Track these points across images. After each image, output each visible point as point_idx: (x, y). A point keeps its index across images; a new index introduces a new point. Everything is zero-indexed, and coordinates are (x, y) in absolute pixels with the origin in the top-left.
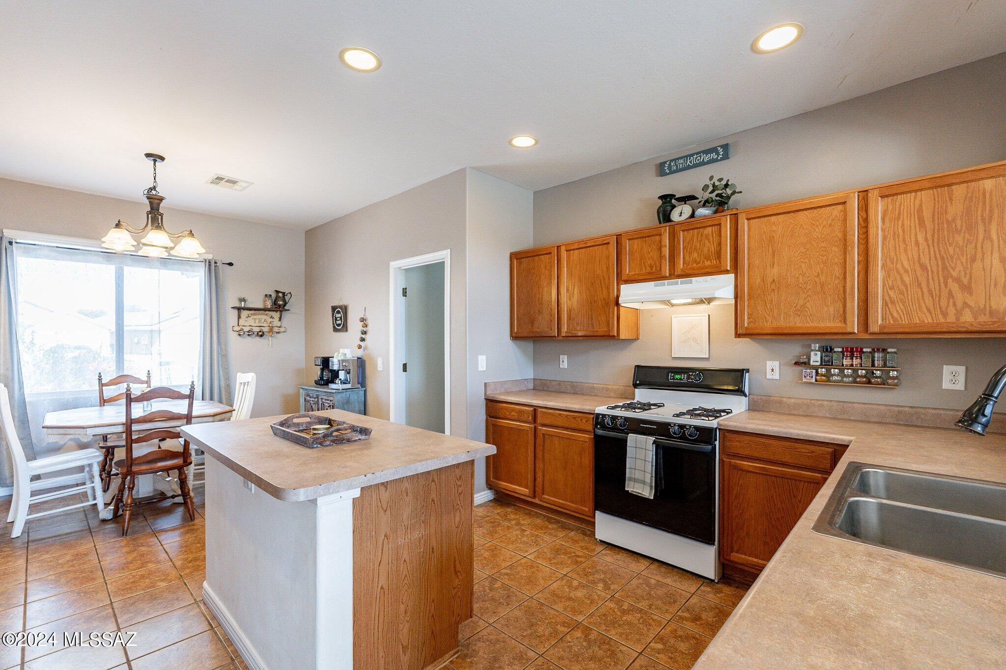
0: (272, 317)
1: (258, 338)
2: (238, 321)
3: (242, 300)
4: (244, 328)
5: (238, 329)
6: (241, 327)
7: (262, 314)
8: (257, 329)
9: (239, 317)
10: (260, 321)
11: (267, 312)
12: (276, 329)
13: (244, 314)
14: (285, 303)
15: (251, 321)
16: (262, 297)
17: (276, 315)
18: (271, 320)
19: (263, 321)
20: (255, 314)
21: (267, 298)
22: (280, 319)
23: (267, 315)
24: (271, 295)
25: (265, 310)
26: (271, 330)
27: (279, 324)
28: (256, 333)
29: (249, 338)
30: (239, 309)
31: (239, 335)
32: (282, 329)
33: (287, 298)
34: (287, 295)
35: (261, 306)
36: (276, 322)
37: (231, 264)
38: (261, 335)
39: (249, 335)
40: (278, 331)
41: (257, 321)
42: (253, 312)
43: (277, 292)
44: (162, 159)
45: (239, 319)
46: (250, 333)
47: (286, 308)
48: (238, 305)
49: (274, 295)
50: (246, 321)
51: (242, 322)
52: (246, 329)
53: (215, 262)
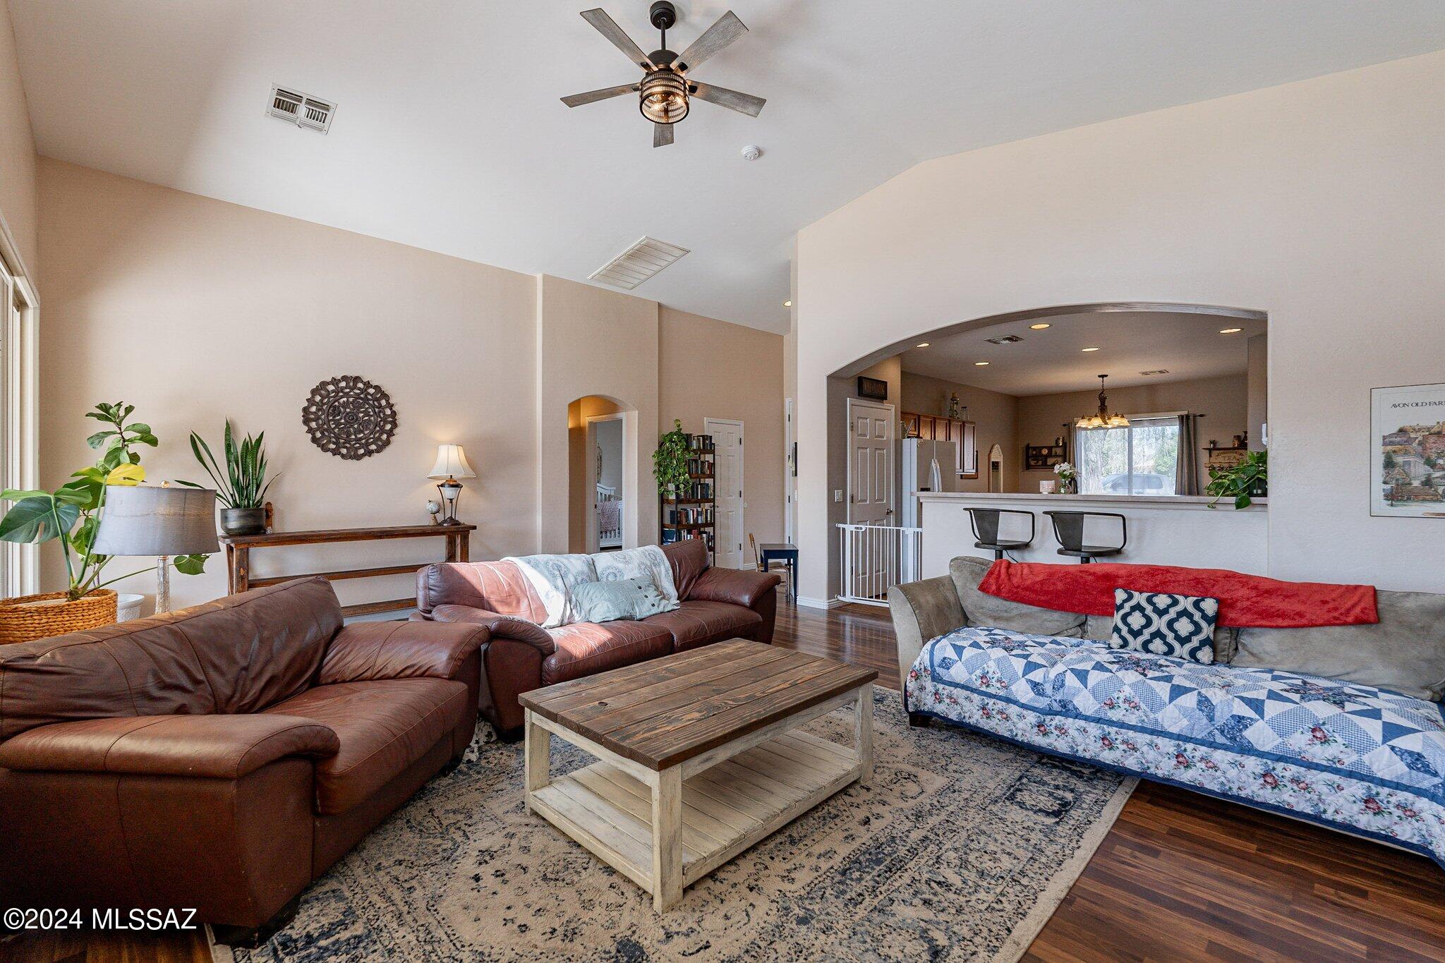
0: (1241, 455)
2: (1210, 459)
3: (1214, 442)
4: (1213, 464)
5: (1209, 465)
6: (1211, 464)
8: (1227, 465)
9: (1210, 456)
10: (1229, 458)
11: (1237, 451)
13: (1215, 453)
15: (1221, 459)
16: (1232, 437)
17: (1246, 453)
19: (1232, 458)
20: (1224, 453)
21: (1235, 439)
23: (1236, 453)
24: (1239, 436)
25: (1234, 449)
30: (1210, 450)
31: (1209, 470)
35: (1231, 445)
37: (1201, 416)
41: (1226, 459)
42: (1222, 451)
44: (1106, 376)
46: (1220, 468)
48: (1208, 446)
49: (1243, 435)
50: (1216, 459)
51: (1213, 460)
52: (1215, 465)
53: (1188, 416)
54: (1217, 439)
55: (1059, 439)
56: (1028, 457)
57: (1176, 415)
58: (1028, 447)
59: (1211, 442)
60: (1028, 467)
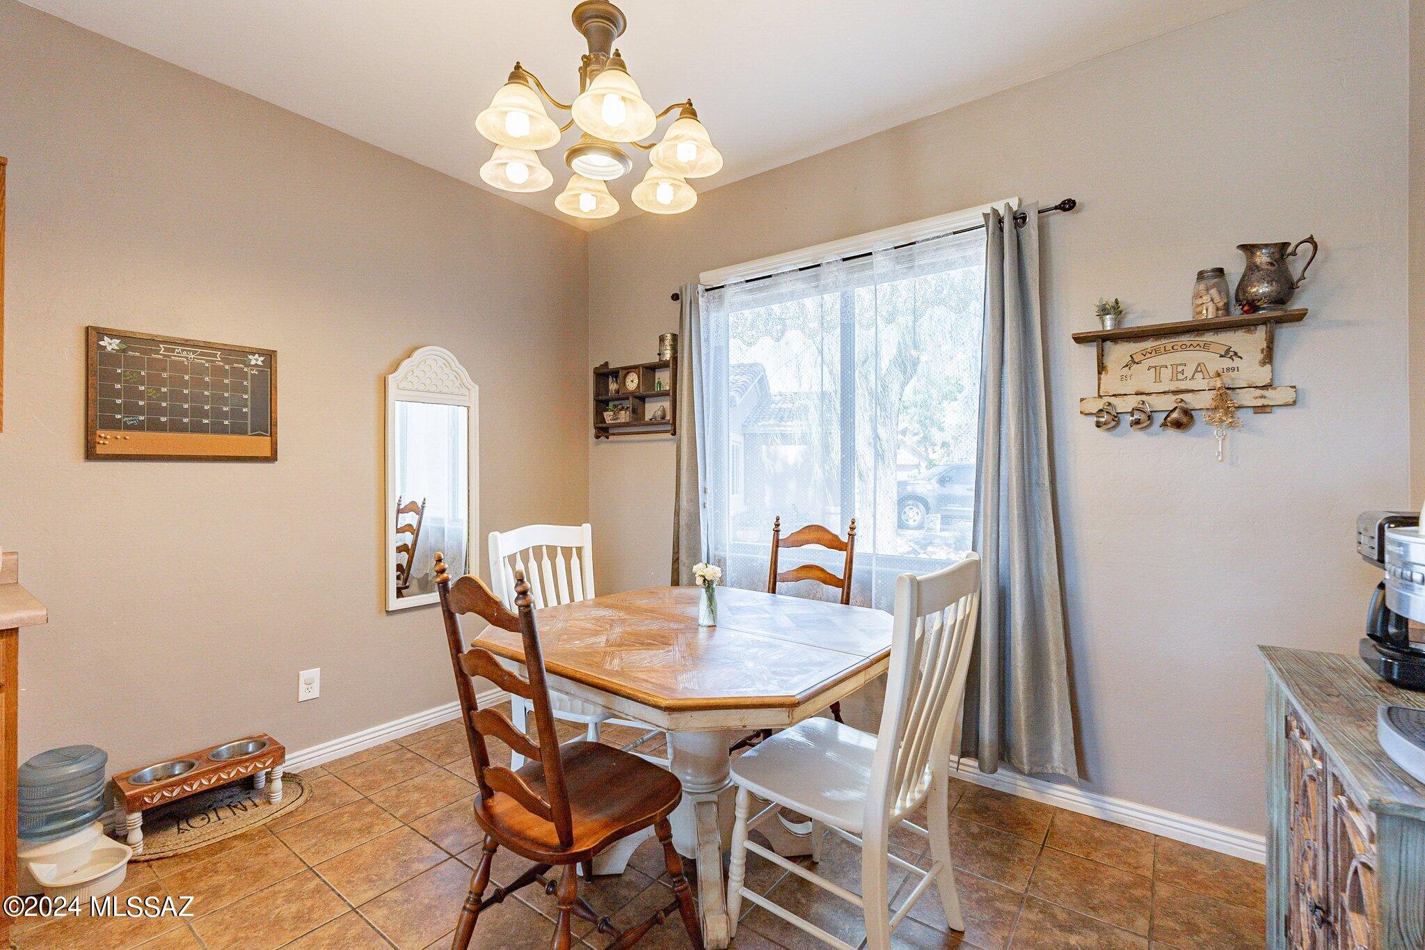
0: (1229, 353)
1: (1172, 433)
2: (1099, 379)
3: (1116, 310)
4: (1113, 400)
5: (1100, 404)
6: (1107, 399)
7: (1184, 348)
8: (1168, 403)
9: (1101, 368)
10: (1177, 372)
11: (1209, 337)
12: (1248, 398)
13: (1118, 353)
14: (1287, 289)
15: (1142, 378)
16: (1189, 283)
17: (1250, 343)
18: (1227, 363)
19: (1189, 371)
20: (1156, 351)
21: (1202, 287)
22: (1269, 356)
23: (1206, 347)
24: (1220, 272)
25: (1199, 329)
26: (1226, 402)
27: (1263, 375)
28: (1160, 418)
29: (1138, 436)
30: (1101, 340)
31: (1098, 425)
32: (1273, 396)
33: (1296, 267)
34: (1294, 253)
35: (1184, 315)
36: (1250, 370)
37: (1068, 205)
38: (1182, 421)
39: (1137, 422)
40: (1260, 402)
41: (1166, 373)
42: (1149, 344)
43: (1249, 249)
45: (1100, 373)
46: (1144, 419)
47: (1296, 305)
48: (1092, 325)
49: (1235, 268)
50: (1123, 378)
51: (1111, 382)
52: (1123, 405)
53: (1020, 219)
54: (1125, 301)
55: (662, 339)
56: (602, 404)
57: (974, 216)
58: (604, 375)
59: (1103, 311)
60: (603, 431)
